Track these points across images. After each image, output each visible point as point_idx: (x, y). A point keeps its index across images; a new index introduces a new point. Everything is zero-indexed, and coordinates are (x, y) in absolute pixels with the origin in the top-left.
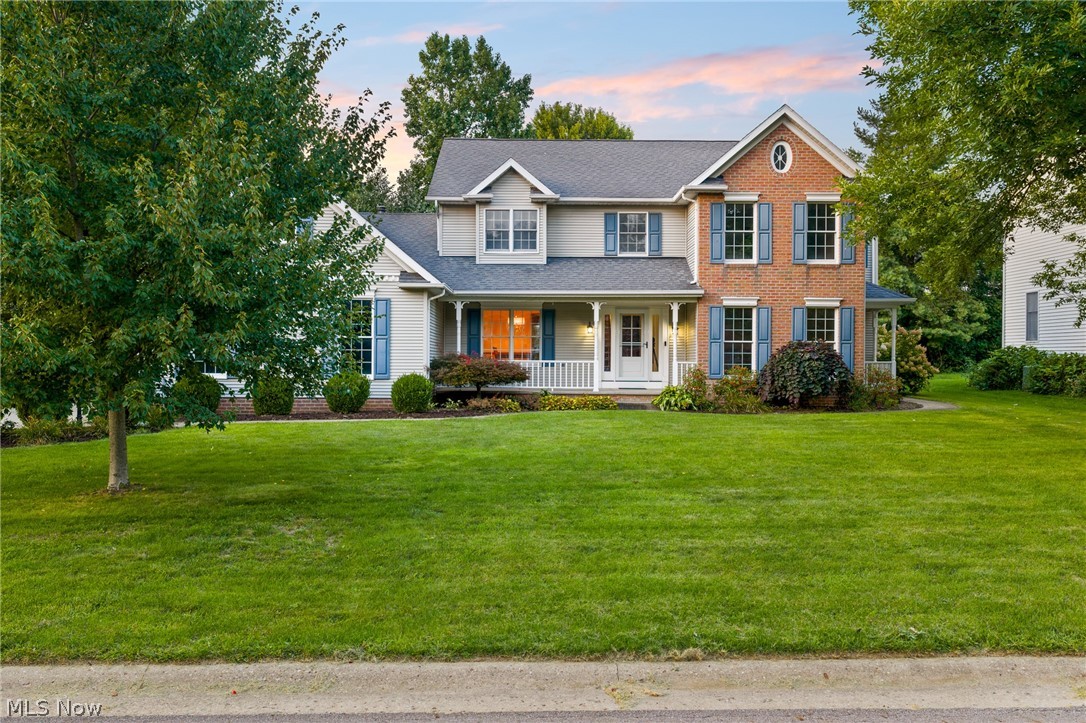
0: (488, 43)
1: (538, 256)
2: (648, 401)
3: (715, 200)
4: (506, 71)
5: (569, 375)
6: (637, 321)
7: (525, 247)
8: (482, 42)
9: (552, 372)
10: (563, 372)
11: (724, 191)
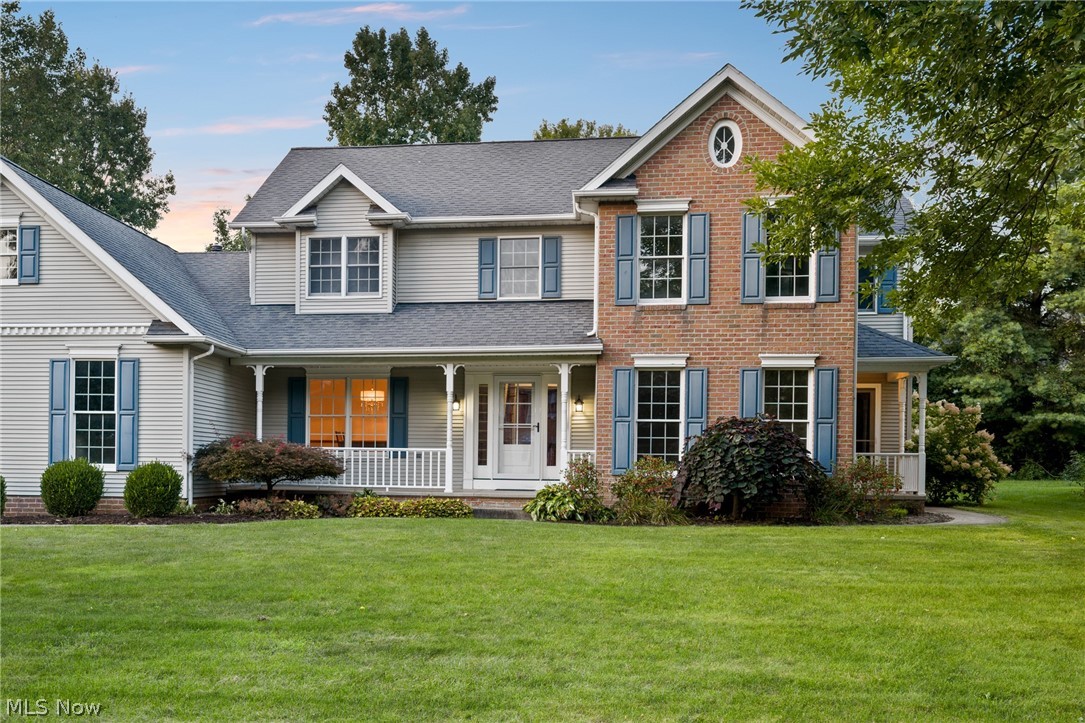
0: (432, 37)
1: (381, 302)
2: (517, 507)
3: (624, 211)
4: (462, 75)
5: (427, 470)
6: (526, 395)
7: (363, 289)
8: (423, 35)
9: (403, 466)
10: (419, 466)
11: (634, 196)
